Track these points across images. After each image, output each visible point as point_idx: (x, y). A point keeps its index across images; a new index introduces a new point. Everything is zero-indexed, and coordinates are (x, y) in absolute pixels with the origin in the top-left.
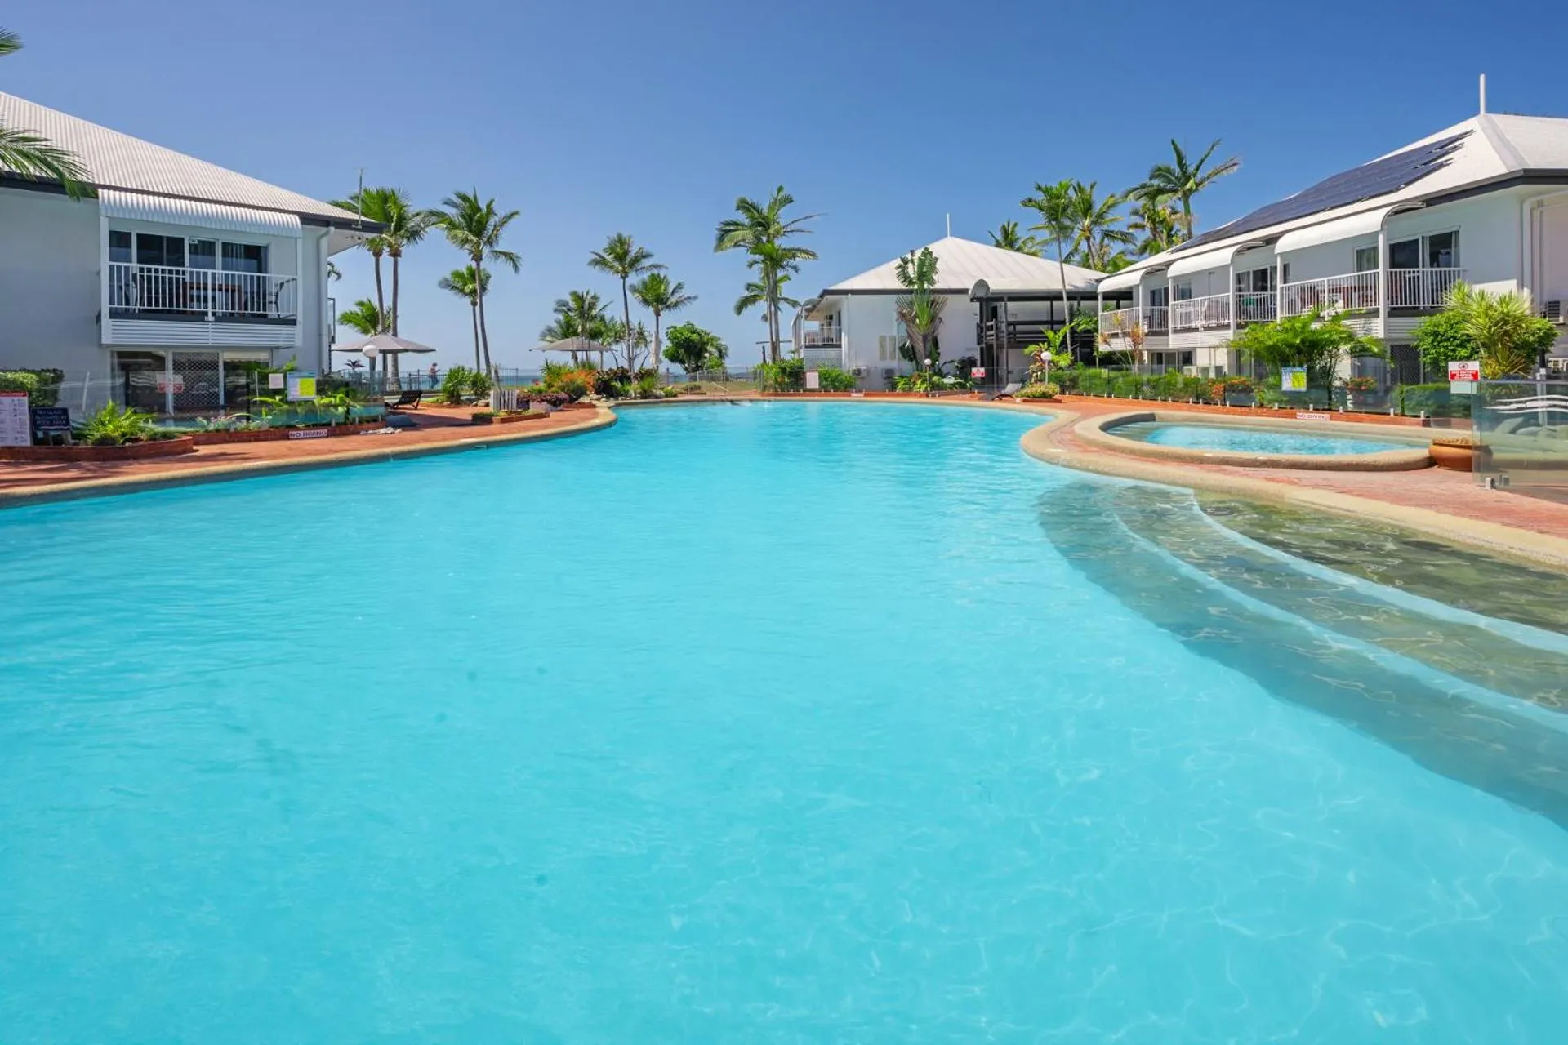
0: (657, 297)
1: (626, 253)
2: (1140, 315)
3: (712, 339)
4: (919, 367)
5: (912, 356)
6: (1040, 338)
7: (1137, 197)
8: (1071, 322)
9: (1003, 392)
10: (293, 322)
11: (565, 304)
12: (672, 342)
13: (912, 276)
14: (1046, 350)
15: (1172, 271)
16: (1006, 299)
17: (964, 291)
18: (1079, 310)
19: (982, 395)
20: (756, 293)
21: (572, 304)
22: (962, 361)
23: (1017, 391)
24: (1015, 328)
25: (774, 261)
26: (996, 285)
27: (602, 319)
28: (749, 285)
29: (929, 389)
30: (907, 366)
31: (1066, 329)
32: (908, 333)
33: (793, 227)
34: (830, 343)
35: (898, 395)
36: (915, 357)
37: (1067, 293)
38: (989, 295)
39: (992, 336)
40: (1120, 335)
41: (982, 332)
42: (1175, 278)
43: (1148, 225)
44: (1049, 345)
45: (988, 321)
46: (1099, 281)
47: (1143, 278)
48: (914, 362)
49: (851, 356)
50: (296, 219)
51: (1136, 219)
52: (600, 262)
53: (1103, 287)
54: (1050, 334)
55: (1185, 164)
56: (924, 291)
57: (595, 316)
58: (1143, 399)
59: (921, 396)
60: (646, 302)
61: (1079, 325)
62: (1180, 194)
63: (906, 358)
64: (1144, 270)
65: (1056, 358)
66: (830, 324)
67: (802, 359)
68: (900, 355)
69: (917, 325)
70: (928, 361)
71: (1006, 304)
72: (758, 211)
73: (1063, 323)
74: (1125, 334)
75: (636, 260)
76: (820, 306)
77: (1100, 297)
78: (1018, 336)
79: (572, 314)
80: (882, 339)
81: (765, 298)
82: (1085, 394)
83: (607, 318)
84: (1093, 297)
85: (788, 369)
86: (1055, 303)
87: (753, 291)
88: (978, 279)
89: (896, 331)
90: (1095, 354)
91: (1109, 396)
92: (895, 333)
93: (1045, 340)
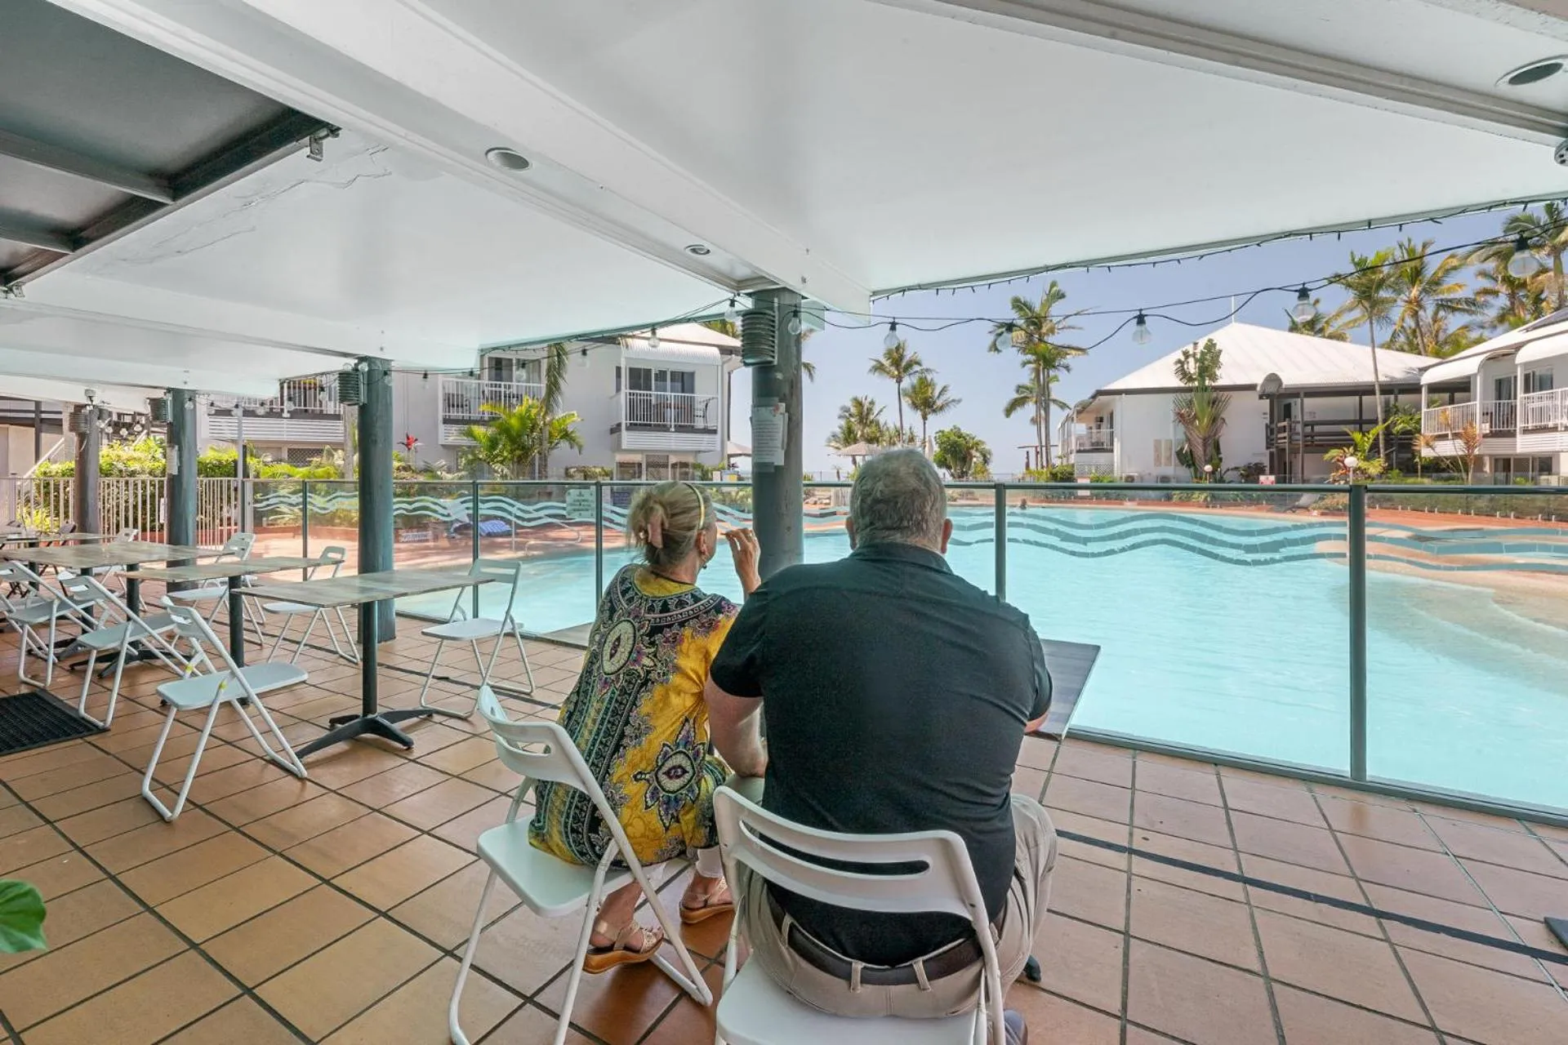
0: (925, 402)
1: (901, 357)
2: (1478, 411)
3: (977, 444)
4: (1198, 475)
5: (1191, 462)
6: (1345, 442)
7: (1482, 259)
8: (1385, 421)
9: (1297, 503)
10: (715, 432)
11: (848, 410)
12: (940, 447)
13: (1192, 371)
14: (1352, 455)
15: (1522, 357)
16: (1302, 395)
17: (1252, 387)
18: (1396, 407)
19: (1270, 507)
20: (1025, 394)
21: (853, 410)
22: (1248, 467)
23: (1315, 502)
24: (1312, 429)
25: (1047, 360)
26: (1291, 378)
27: (878, 424)
28: (1019, 387)
29: (1209, 499)
30: (1184, 472)
31: (1379, 428)
32: (1186, 436)
33: (1064, 323)
34: (1098, 448)
35: (1176, 505)
36: (1194, 464)
37: (1380, 385)
38: (1282, 391)
39: (1285, 438)
40: (1450, 437)
41: (1272, 433)
42: (1526, 365)
43: (1504, 290)
44: (1356, 450)
45: (1279, 421)
46: (1425, 369)
47: (1482, 366)
48: (1192, 469)
49: (1121, 463)
50: (716, 351)
51: (1486, 284)
52: (879, 368)
53: (1427, 379)
54: (1357, 436)
55: (1557, 209)
56: (1206, 389)
57: (872, 422)
58: (1476, 514)
59: (1200, 507)
60: (915, 406)
61: (1395, 424)
62: (1547, 249)
63: (1183, 464)
64: (1485, 355)
65: (1363, 465)
66: (1099, 427)
67: (1073, 465)
68: (1177, 461)
69: (1197, 427)
70: (1208, 468)
71: (1302, 401)
72: (1030, 310)
73: (1375, 422)
74: (1456, 436)
75: (910, 365)
76: (1091, 406)
77: (1424, 390)
78: (1316, 438)
79: (853, 420)
80: (1157, 443)
81: (1034, 399)
82: (1400, 507)
83: (882, 422)
84: (1414, 389)
85: (1059, 475)
86: (1364, 398)
87: (1023, 392)
88: (1268, 374)
89: (1172, 433)
90: (1417, 460)
91: (1431, 511)
92: (1171, 437)
93: (1350, 443)
